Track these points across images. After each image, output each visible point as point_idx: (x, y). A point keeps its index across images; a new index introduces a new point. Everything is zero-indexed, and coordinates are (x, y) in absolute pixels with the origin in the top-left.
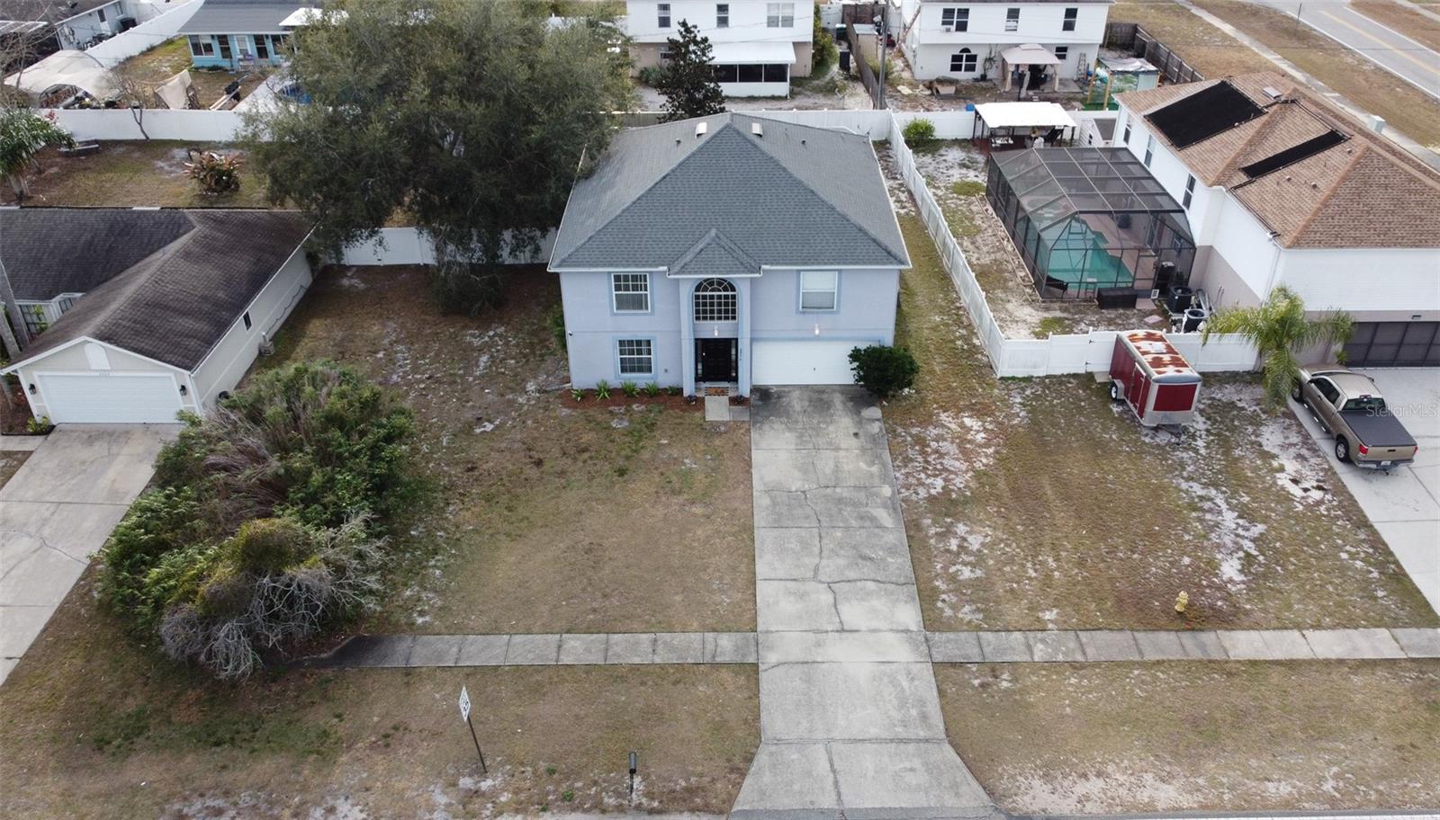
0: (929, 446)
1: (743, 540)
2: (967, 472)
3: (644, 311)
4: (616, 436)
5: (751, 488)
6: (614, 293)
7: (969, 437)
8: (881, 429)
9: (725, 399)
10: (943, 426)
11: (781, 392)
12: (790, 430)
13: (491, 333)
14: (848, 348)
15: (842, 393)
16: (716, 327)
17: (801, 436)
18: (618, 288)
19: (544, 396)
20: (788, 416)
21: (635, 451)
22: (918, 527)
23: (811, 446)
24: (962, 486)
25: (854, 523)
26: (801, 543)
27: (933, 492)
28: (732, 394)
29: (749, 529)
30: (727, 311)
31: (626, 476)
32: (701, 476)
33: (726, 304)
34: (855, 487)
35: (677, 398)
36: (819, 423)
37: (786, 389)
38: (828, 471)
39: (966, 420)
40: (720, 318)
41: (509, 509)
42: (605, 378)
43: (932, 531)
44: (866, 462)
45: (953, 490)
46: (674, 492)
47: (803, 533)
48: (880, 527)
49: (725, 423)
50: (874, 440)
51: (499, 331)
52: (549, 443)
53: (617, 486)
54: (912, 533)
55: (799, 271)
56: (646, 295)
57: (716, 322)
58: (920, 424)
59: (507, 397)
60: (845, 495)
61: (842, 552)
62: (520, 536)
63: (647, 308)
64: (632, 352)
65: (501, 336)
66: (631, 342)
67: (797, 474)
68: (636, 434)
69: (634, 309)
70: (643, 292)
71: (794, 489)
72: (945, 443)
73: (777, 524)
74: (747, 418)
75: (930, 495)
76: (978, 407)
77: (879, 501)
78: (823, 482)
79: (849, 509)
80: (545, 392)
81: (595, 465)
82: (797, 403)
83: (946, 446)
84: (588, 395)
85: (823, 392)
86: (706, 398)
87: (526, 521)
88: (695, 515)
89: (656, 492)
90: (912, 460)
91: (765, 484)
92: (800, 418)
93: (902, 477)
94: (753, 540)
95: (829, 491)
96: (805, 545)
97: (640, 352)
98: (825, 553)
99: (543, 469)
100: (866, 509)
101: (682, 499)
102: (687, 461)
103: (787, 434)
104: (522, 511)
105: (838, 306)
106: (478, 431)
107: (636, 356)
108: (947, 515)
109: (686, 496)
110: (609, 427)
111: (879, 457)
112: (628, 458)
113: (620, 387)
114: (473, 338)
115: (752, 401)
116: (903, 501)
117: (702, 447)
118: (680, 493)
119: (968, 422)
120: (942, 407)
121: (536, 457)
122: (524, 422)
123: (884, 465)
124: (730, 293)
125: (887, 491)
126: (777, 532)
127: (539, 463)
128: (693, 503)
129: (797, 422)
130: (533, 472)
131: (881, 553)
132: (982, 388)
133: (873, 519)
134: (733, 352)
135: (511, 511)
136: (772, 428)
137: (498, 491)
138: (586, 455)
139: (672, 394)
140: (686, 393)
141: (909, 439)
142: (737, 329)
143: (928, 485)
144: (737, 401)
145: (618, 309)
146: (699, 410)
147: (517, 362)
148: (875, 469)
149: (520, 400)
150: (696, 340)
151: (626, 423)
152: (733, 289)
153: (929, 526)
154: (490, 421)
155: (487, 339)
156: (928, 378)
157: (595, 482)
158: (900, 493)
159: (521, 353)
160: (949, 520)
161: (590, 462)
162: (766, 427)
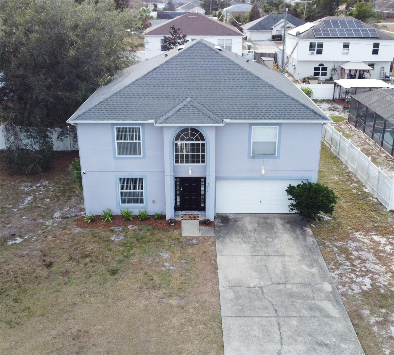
0: (352, 254)
1: (212, 328)
2: (386, 273)
3: (138, 156)
4: (113, 246)
5: (218, 284)
6: (116, 141)
7: (380, 248)
8: (314, 242)
9: (196, 222)
10: (359, 241)
11: (237, 218)
12: (245, 242)
13: (38, 185)
14: (285, 185)
15: (281, 219)
16: (190, 168)
17: (254, 247)
18: (119, 138)
19: (64, 221)
20: (243, 233)
21: (126, 257)
22: (360, 317)
23: (262, 253)
24: (386, 283)
25: (306, 313)
26: (263, 330)
27: (365, 288)
28: (201, 219)
29: (217, 318)
30: (198, 156)
31: (117, 275)
32: (177, 275)
33: (198, 151)
34: (301, 284)
35: (162, 221)
36: (266, 238)
37: (241, 216)
38: (278, 271)
39: (373, 237)
40: (193, 162)
41: (16, 301)
42: (109, 207)
43: (373, 320)
44: (306, 265)
45: (380, 287)
46: (154, 287)
47: (264, 321)
48: (328, 316)
49: (196, 238)
50: (311, 250)
51: (44, 184)
52: (61, 251)
53: (109, 283)
54: (356, 322)
55: (251, 124)
56: (140, 143)
57: (190, 164)
58: (342, 239)
59: (38, 221)
60: (294, 290)
61: (299, 338)
62: (19, 324)
63: (140, 154)
64: (129, 188)
65: (44, 186)
66: (128, 180)
67: (254, 274)
68: (128, 245)
69: (131, 154)
70: (137, 141)
71: (252, 285)
72: (363, 253)
73: (241, 314)
74: (212, 234)
75: (363, 291)
76: (380, 228)
77: (323, 295)
78: (276, 280)
79: (299, 301)
80: (67, 218)
81: (94, 266)
82: (249, 225)
83: (365, 254)
84: (95, 220)
85: (267, 218)
86: (183, 221)
87: (27, 311)
88: (171, 306)
89: (140, 288)
90: (341, 264)
91: (229, 281)
92: (252, 235)
93: (337, 276)
94: (221, 328)
95: (281, 287)
96: (266, 332)
97: (135, 188)
98: (285, 339)
99: (51, 270)
100: (313, 302)
101: (160, 293)
102: (166, 264)
103: (244, 245)
104: (26, 302)
105: (279, 152)
106: (10, 243)
107: (132, 191)
108: (381, 307)
109: (164, 291)
110: (109, 240)
111: (316, 261)
112: (120, 262)
113: (120, 214)
114: (25, 187)
115: (216, 223)
116: (342, 295)
117: (178, 254)
118: (160, 288)
119: (376, 238)
120: (355, 228)
121: (49, 260)
122: (46, 237)
123: (321, 267)
124: (200, 142)
125: (327, 287)
126: (241, 321)
127: (49, 265)
128: (170, 296)
129: (250, 237)
130: (43, 272)
131: (334, 339)
132: (379, 217)
133: (321, 310)
134: (202, 188)
135: (17, 302)
136: (232, 241)
137: (11, 286)
138: (87, 260)
139: (157, 219)
140: (168, 218)
141: (336, 249)
142: (205, 171)
143: (359, 283)
144: (206, 223)
145: (119, 154)
146: (177, 229)
147: (51, 200)
148: (315, 270)
149: (47, 223)
150: (176, 178)
151: (122, 238)
152: (203, 139)
153: (369, 316)
154: (21, 237)
155: (35, 188)
156: (339, 211)
157: (90, 280)
158: (338, 289)
159: (55, 195)
160: (384, 311)
161: (90, 264)
162: (227, 240)
